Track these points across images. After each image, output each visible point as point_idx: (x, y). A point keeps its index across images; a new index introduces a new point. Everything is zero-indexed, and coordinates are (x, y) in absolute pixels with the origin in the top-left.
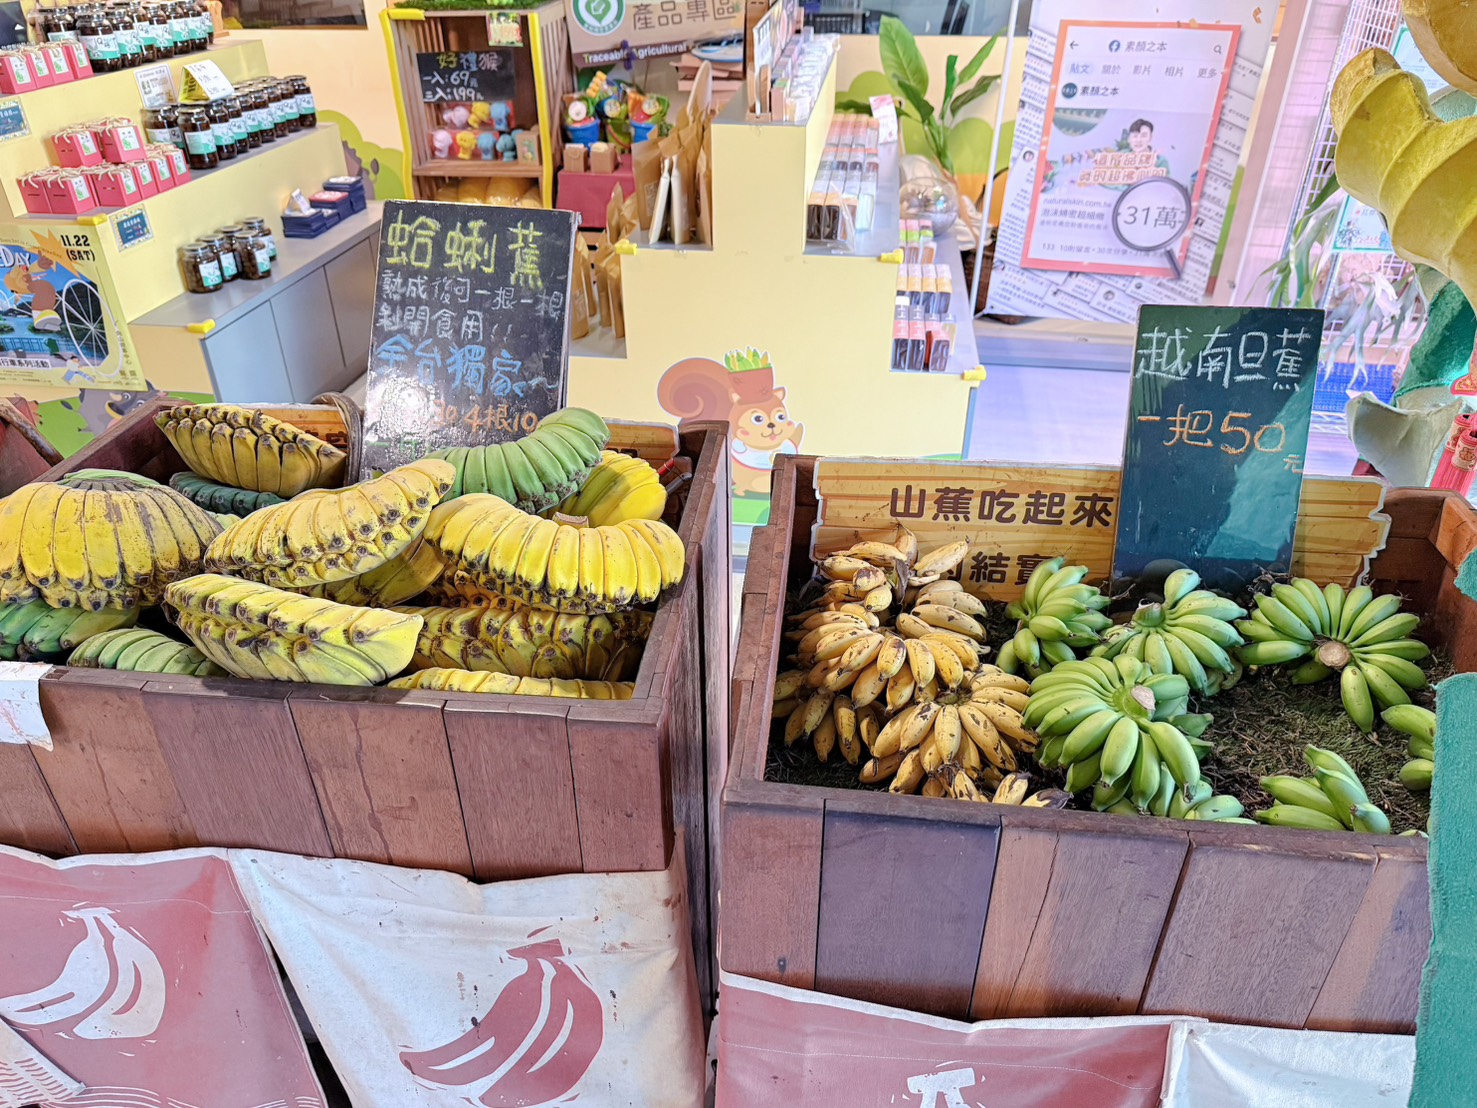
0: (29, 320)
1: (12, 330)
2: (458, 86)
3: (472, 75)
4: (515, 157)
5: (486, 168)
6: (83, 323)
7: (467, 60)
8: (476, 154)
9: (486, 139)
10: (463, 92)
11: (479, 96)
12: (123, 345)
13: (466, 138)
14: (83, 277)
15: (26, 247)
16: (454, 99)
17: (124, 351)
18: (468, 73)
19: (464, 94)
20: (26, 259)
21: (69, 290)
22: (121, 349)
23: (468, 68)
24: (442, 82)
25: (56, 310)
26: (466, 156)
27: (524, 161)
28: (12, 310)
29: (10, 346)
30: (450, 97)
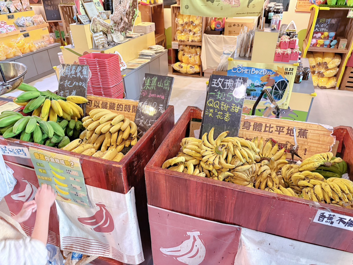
0: (262, 88)
1: (255, 91)
2: (322, 28)
3: (327, 25)
4: (337, 48)
5: (325, 49)
6: (278, 90)
7: (328, 21)
8: (322, 46)
9: (327, 42)
10: (323, 29)
11: (327, 31)
12: (287, 97)
13: (321, 42)
14: (285, 79)
15: (273, 70)
16: (320, 31)
17: (287, 99)
18: (326, 24)
19: (323, 30)
20: (271, 73)
21: (279, 82)
22: (286, 98)
23: (327, 23)
24: (318, 26)
25: (272, 87)
26: (319, 46)
27: (340, 49)
28: (258, 86)
29: (252, 94)
30: (319, 30)
